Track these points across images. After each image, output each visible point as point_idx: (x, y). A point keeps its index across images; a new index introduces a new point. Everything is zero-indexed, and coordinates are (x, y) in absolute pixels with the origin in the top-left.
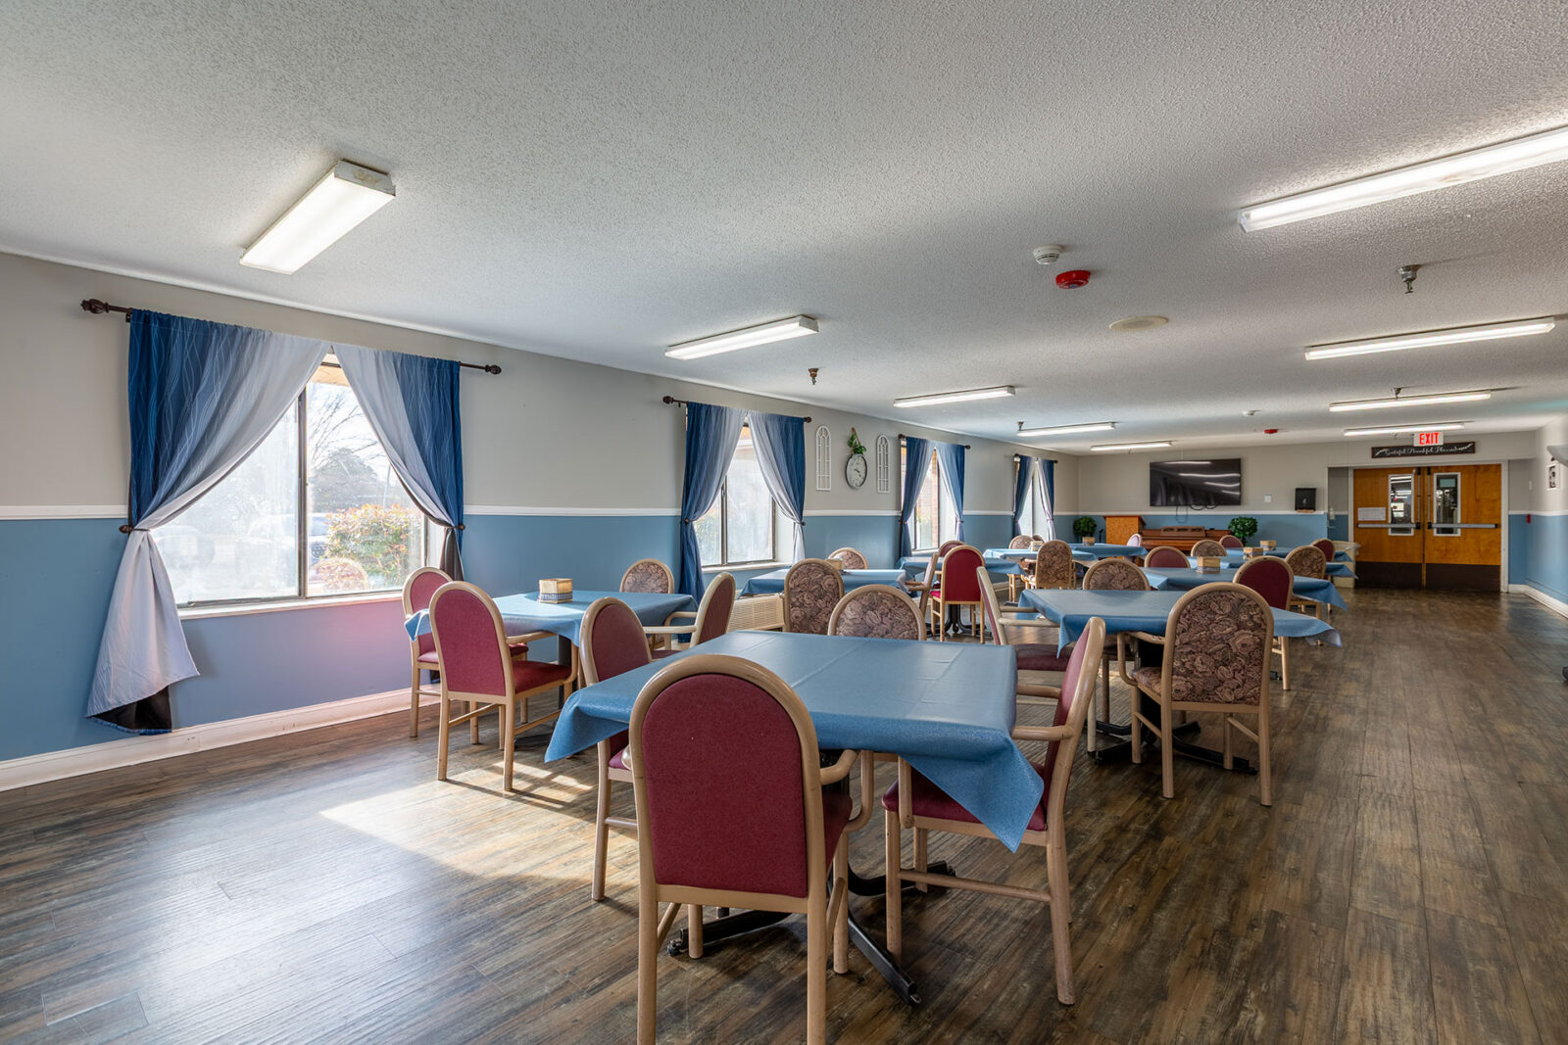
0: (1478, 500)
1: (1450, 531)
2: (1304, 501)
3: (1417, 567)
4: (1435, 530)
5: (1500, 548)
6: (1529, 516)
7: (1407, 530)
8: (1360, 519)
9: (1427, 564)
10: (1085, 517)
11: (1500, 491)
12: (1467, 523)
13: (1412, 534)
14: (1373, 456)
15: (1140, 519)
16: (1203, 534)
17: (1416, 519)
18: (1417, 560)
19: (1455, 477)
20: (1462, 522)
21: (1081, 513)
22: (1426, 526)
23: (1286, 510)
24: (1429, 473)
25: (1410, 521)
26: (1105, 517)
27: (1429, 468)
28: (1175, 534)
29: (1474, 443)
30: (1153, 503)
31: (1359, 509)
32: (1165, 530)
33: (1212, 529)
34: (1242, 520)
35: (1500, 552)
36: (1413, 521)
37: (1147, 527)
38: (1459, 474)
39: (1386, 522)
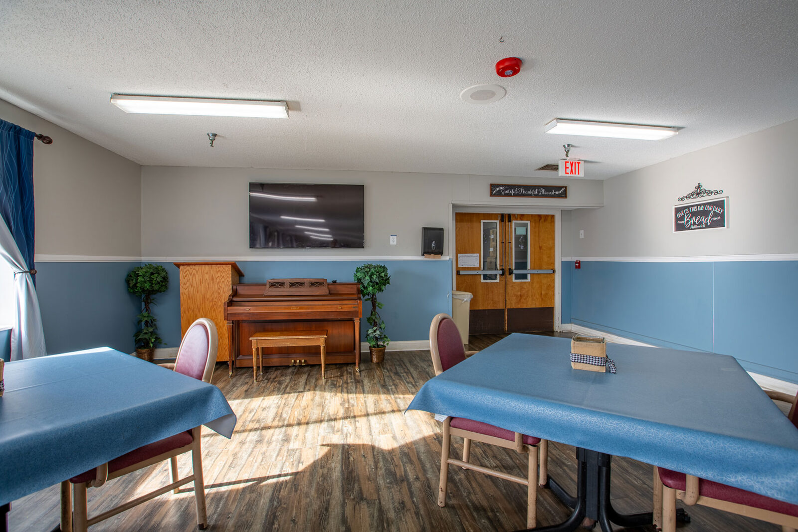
0: (540, 248)
1: (524, 276)
2: (433, 244)
3: (502, 311)
4: (514, 276)
5: (554, 291)
6: (579, 262)
7: (495, 277)
8: (460, 266)
9: (508, 309)
10: (149, 265)
11: (553, 239)
12: (534, 269)
13: (498, 281)
14: (492, 195)
15: (235, 267)
16: (323, 291)
17: (501, 266)
18: (501, 306)
19: (525, 225)
20: (531, 269)
21: (145, 259)
22: (508, 273)
23: (413, 255)
24: (510, 221)
25: (496, 269)
26: (178, 265)
27: (509, 216)
28: (286, 291)
29: (566, 187)
30: (253, 245)
31: (459, 255)
32: (273, 285)
33: (334, 282)
34: (367, 269)
35: (554, 295)
36: (498, 267)
37: (246, 279)
38: (529, 222)
39: (479, 269)
